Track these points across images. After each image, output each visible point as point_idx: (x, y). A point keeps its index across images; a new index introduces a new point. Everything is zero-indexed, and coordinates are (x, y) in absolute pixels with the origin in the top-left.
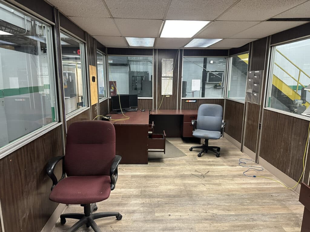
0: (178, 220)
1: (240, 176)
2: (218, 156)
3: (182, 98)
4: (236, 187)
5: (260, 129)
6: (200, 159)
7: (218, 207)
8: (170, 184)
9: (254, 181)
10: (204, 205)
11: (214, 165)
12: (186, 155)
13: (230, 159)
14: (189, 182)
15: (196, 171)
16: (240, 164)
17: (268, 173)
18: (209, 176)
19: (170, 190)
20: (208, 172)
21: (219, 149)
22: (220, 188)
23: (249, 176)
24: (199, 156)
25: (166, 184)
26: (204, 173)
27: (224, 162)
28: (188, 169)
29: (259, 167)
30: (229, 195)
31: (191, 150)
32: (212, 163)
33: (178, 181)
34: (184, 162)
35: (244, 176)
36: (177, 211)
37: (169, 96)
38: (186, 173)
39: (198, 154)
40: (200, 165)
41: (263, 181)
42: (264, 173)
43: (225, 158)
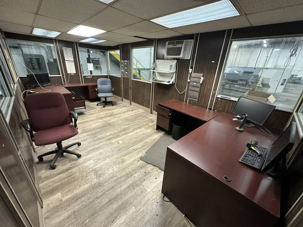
0: (110, 135)
1: (126, 111)
2: (113, 105)
3: (83, 75)
4: (127, 116)
5: (130, 89)
6: (104, 108)
7: (124, 125)
8: (97, 123)
9: (133, 112)
10: (118, 126)
11: (113, 110)
12: (96, 108)
13: (119, 105)
14: (106, 119)
15: (106, 114)
16: (124, 106)
17: (137, 108)
18: (113, 115)
19: (98, 125)
20: (112, 113)
21: (112, 102)
22: (121, 118)
23: (130, 111)
24: (104, 107)
25: (94, 124)
26: (111, 114)
27: (117, 107)
28: (102, 114)
29: (132, 106)
30: (126, 119)
31: (98, 105)
32: (112, 109)
33: (100, 121)
34: (97, 111)
35: (128, 111)
36: (108, 132)
37: (74, 74)
38: (102, 116)
39: (103, 106)
40: (106, 111)
41: (136, 111)
42: (135, 108)
43: (117, 106)
